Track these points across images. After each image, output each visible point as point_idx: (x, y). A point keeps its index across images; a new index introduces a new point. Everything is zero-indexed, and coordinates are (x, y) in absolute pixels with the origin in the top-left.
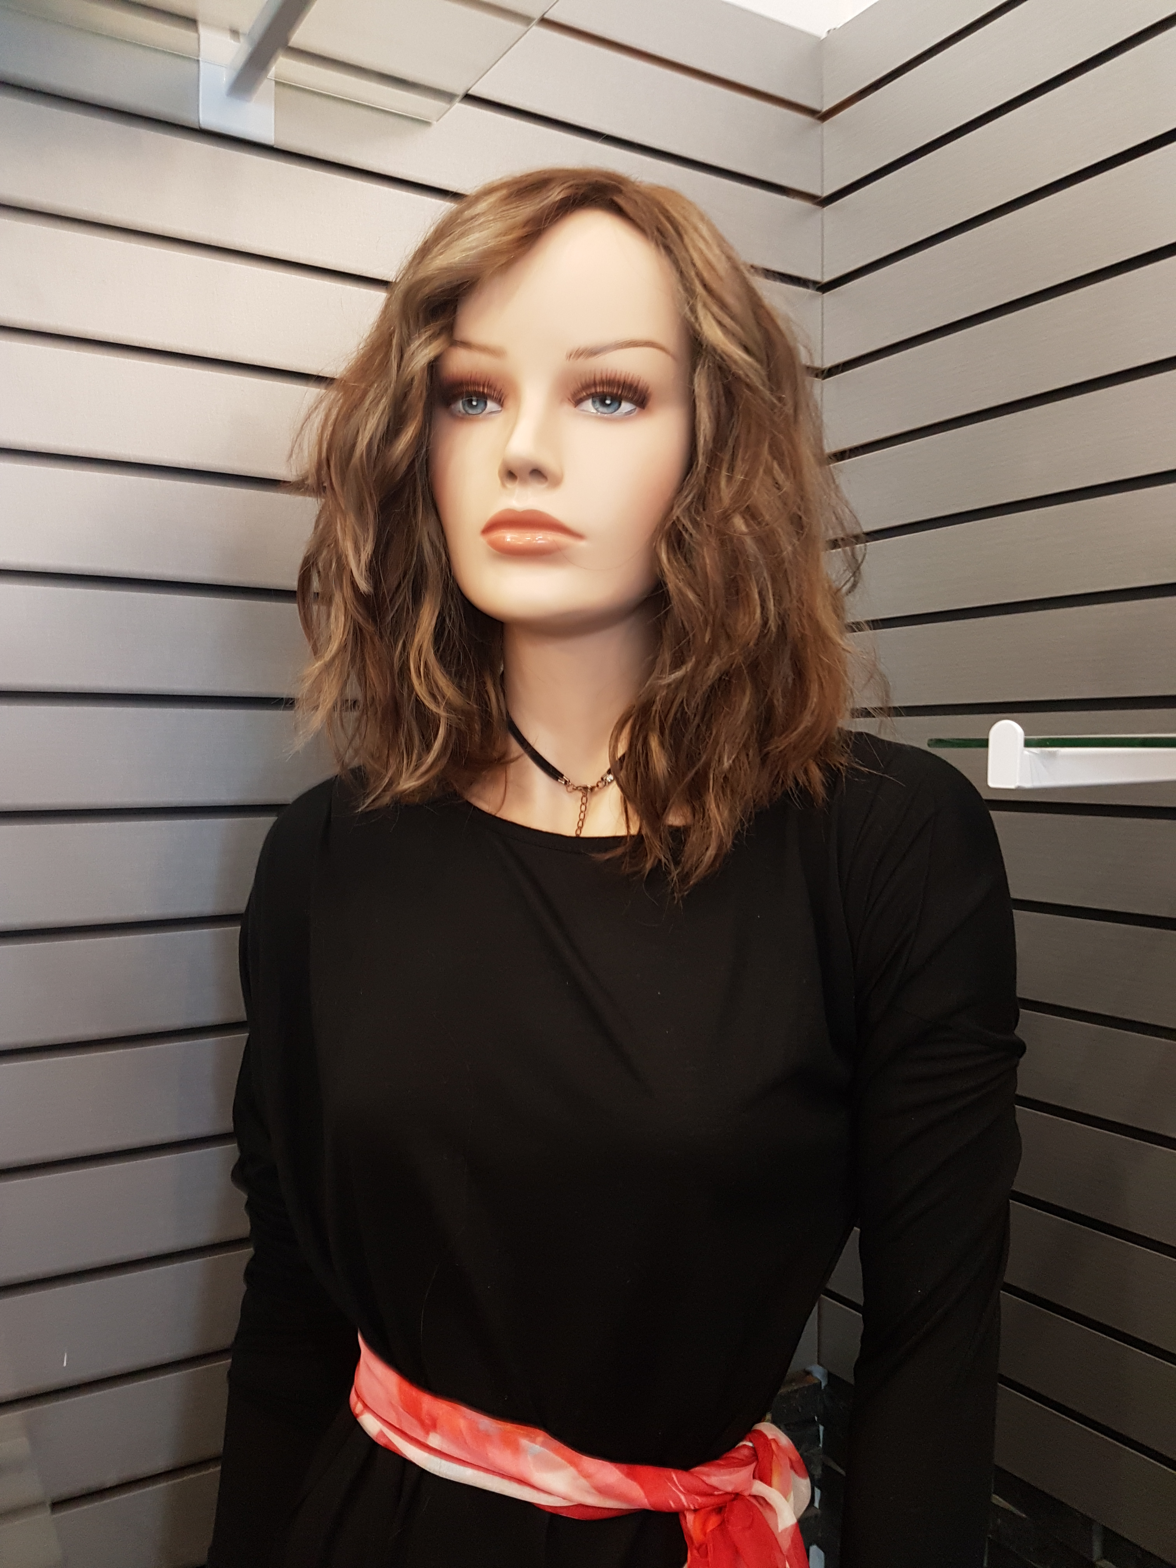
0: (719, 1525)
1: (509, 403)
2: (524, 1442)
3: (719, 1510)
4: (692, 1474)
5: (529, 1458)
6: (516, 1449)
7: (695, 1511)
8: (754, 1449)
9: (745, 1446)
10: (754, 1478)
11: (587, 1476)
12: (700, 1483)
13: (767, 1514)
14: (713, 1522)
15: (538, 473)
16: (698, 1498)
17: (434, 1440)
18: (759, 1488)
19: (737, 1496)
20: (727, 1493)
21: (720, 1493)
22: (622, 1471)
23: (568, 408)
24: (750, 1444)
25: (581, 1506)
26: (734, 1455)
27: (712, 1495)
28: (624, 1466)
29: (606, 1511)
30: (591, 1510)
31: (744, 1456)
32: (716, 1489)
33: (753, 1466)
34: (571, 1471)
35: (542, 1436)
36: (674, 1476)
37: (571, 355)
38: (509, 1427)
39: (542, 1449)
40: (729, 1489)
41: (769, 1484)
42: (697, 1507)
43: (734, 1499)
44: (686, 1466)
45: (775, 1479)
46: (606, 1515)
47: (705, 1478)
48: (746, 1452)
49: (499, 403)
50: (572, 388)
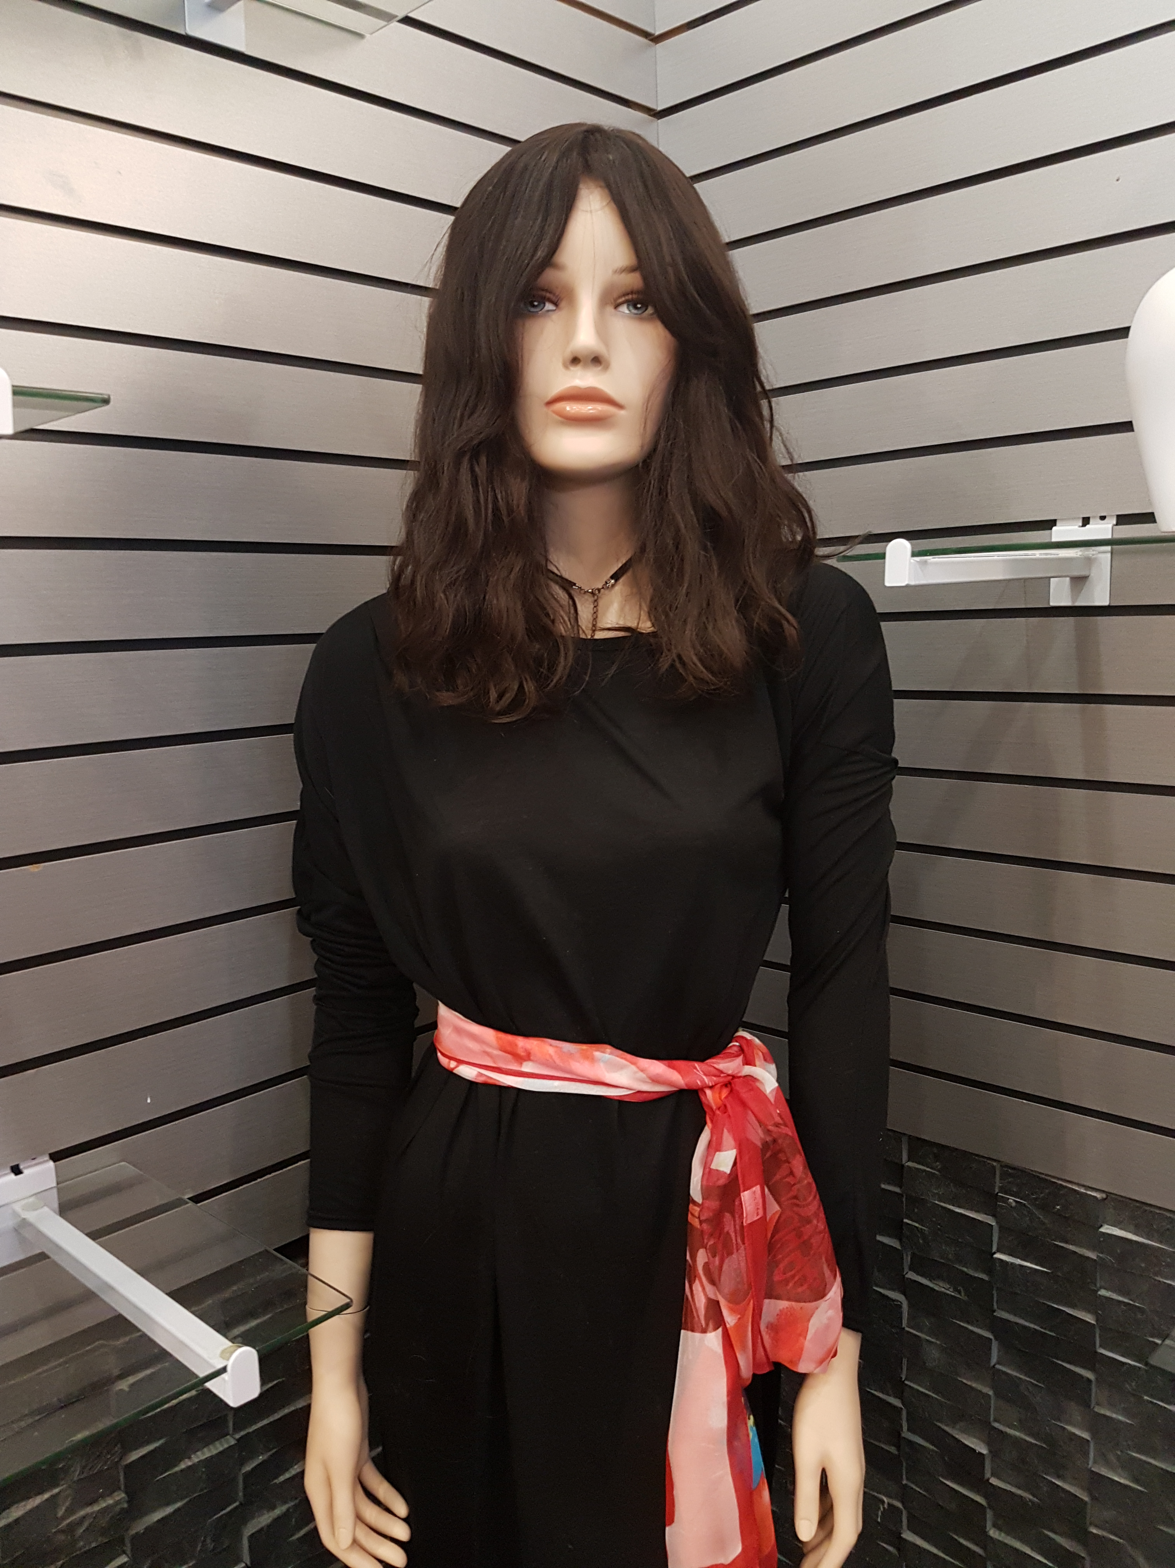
0: (729, 1094)
1: (563, 304)
2: (597, 1054)
3: (726, 1085)
4: (707, 1064)
5: (602, 1064)
6: (592, 1060)
7: (711, 1088)
8: (741, 1047)
9: (734, 1045)
10: (743, 1065)
11: (642, 1071)
12: (712, 1069)
13: (758, 1084)
14: (725, 1093)
15: (596, 360)
16: (713, 1077)
17: (527, 1067)
18: (748, 1070)
19: (734, 1077)
20: (729, 1075)
21: (725, 1075)
22: (665, 1064)
23: (610, 309)
24: (737, 1044)
25: (639, 1092)
26: (730, 1051)
27: (720, 1076)
28: (666, 1062)
29: (655, 1094)
30: (645, 1094)
31: (737, 1052)
32: (722, 1072)
33: (741, 1057)
34: (633, 1068)
35: (609, 1049)
36: (696, 1065)
37: (616, 271)
38: (584, 1047)
39: (610, 1056)
40: (730, 1072)
41: (755, 1066)
42: (713, 1084)
43: (732, 1079)
44: (702, 1060)
45: (757, 1063)
46: (655, 1096)
47: (715, 1066)
48: (736, 1049)
49: (556, 304)
50: (615, 295)
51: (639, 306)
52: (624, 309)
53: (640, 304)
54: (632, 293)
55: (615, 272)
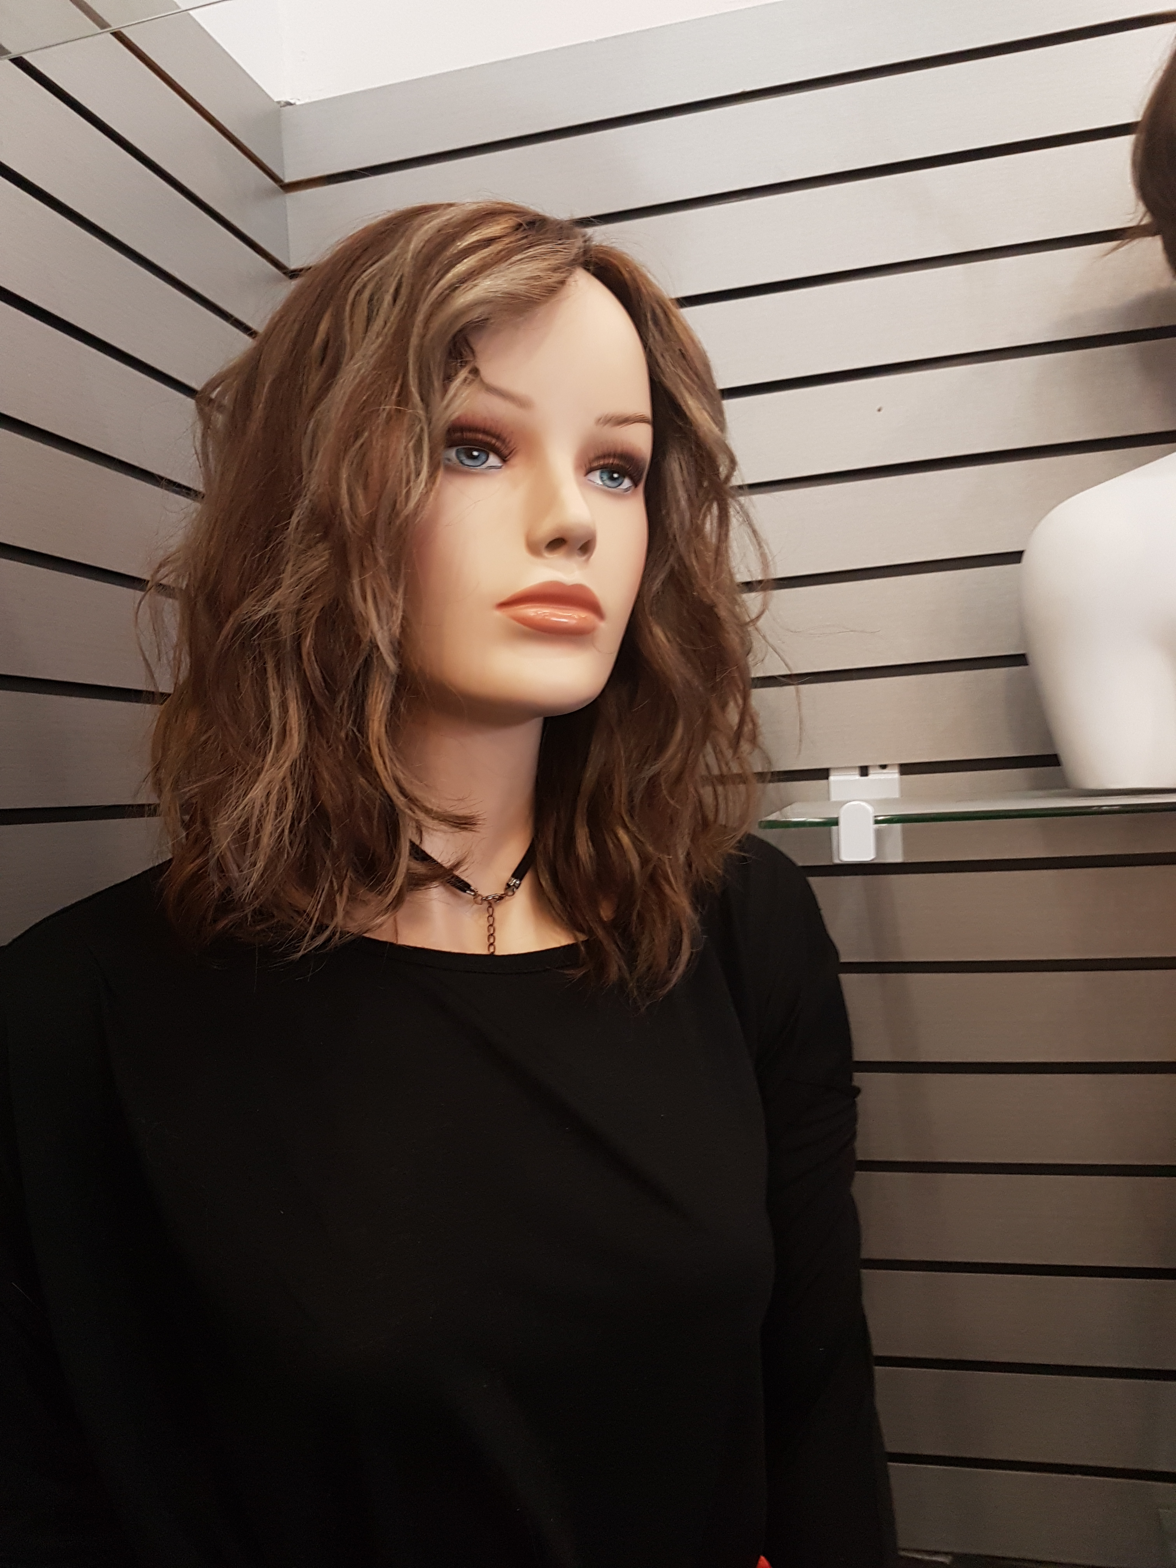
1: (516, 459)
15: (586, 546)
23: (580, 475)
49: (504, 459)
50: (592, 456)
51: (616, 476)
52: (596, 477)
53: (618, 473)
54: (615, 456)
55: (598, 421)
